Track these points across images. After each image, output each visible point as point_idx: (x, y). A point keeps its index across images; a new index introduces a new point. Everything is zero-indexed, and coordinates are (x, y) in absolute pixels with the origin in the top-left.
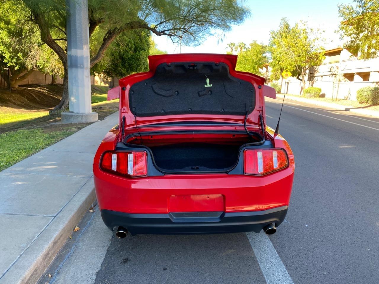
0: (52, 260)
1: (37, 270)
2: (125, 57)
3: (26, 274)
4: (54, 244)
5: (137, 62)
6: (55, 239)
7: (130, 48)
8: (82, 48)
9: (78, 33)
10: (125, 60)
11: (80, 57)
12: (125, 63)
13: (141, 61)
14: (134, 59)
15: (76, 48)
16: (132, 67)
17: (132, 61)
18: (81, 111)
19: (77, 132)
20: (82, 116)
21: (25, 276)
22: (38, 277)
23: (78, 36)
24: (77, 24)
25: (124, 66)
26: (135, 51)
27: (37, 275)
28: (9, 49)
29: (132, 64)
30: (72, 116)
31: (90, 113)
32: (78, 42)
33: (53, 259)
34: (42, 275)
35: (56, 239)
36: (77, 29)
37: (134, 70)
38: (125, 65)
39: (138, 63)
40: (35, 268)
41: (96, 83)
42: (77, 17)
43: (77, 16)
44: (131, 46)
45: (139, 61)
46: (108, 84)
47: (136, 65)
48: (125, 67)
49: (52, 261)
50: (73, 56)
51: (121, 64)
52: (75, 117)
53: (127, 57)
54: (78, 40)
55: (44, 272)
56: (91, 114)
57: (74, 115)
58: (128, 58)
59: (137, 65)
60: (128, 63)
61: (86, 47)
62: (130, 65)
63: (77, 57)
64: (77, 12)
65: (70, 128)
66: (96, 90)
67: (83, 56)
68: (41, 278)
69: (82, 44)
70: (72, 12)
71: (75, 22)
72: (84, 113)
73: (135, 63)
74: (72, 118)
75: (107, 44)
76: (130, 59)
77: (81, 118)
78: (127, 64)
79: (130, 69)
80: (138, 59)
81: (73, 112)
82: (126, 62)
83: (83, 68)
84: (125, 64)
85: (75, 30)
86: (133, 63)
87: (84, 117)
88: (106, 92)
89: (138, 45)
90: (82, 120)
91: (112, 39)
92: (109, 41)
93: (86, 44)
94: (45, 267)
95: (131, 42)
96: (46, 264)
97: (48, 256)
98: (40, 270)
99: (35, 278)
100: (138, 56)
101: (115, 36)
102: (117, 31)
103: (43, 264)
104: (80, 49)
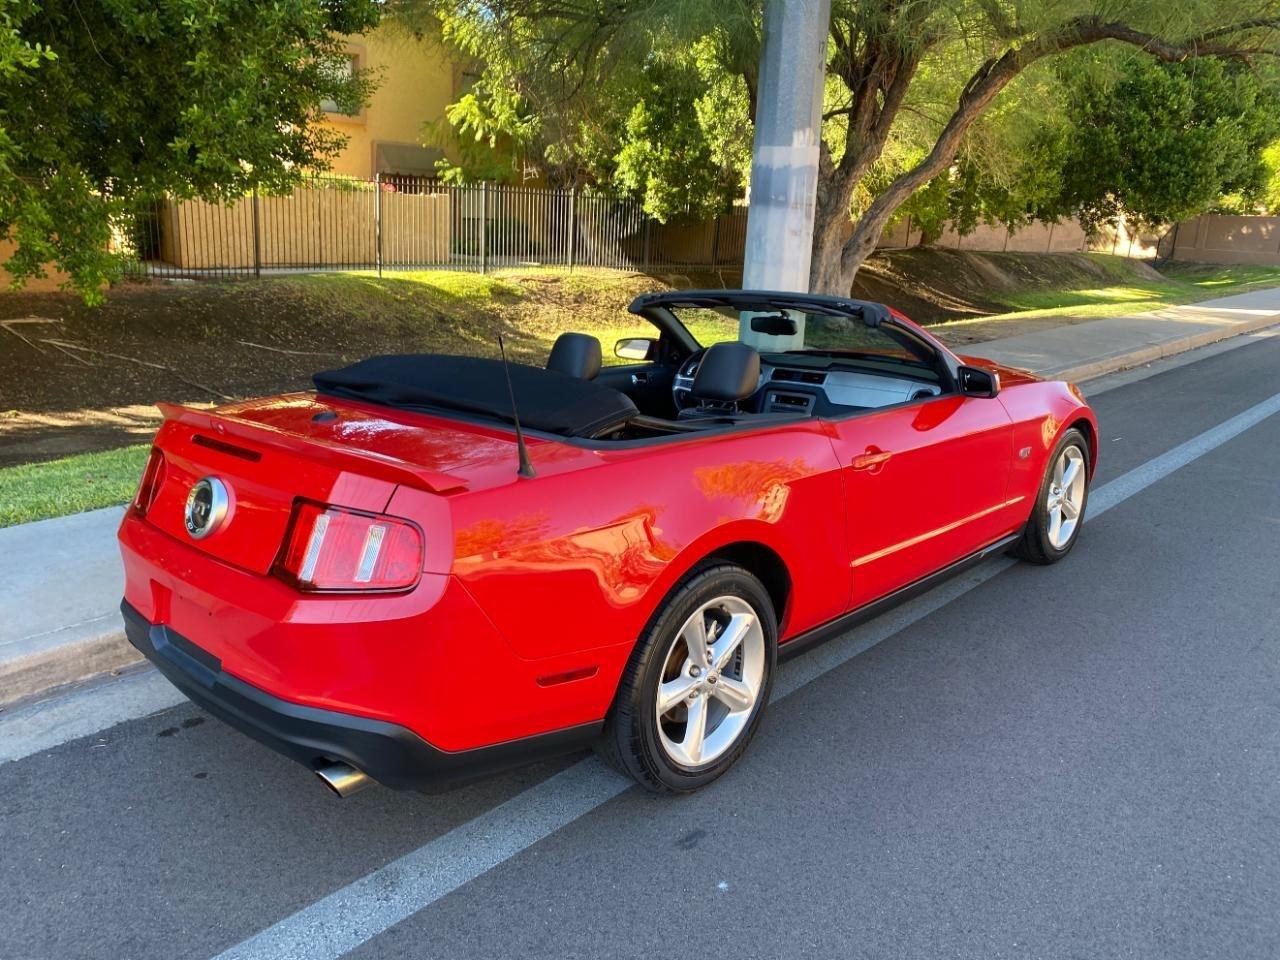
1: (52, 666)
5: (1193, 163)
8: (789, 142)
9: (782, 91)
11: (779, 170)
12: (1140, 169)
13: (1209, 161)
14: (1182, 152)
15: (771, 143)
16: (1166, 187)
17: (1172, 163)
23: (780, 105)
24: (783, 66)
26: (1197, 116)
29: (1168, 174)
32: (778, 122)
36: (781, 83)
37: (1175, 196)
38: (1141, 179)
39: (1195, 166)
42: (786, 41)
43: (784, 39)
44: (1175, 103)
45: (1202, 162)
47: (1187, 174)
50: (760, 168)
54: (778, 115)
58: (1159, 152)
60: (1153, 170)
61: (800, 136)
62: (1159, 177)
63: (772, 169)
64: (786, 26)
67: (790, 165)
68: (62, 685)
69: (791, 130)
71: (778, 59)
73: (1184, 169)
75: (966, 113)
78: (1147, 173)
82: (1147, 166)
83: (784, 204)
84: (1140, 175)
85: (776, 84)
86: (1175, 168)
88: (1121, 278)
89: (1215, 98)
91: (987, 92)
92: (977, 104)
93: (803, 128)
94: (87, 670)
95: (1182, 89)
96: (93, 664)
97: (111, 649)
98: (66, 668)
99: (40, 678)
100: (1200, 143)
101: (999, 84)
102: (1009, 65)
103: (82, 662)
104: (782, 143)
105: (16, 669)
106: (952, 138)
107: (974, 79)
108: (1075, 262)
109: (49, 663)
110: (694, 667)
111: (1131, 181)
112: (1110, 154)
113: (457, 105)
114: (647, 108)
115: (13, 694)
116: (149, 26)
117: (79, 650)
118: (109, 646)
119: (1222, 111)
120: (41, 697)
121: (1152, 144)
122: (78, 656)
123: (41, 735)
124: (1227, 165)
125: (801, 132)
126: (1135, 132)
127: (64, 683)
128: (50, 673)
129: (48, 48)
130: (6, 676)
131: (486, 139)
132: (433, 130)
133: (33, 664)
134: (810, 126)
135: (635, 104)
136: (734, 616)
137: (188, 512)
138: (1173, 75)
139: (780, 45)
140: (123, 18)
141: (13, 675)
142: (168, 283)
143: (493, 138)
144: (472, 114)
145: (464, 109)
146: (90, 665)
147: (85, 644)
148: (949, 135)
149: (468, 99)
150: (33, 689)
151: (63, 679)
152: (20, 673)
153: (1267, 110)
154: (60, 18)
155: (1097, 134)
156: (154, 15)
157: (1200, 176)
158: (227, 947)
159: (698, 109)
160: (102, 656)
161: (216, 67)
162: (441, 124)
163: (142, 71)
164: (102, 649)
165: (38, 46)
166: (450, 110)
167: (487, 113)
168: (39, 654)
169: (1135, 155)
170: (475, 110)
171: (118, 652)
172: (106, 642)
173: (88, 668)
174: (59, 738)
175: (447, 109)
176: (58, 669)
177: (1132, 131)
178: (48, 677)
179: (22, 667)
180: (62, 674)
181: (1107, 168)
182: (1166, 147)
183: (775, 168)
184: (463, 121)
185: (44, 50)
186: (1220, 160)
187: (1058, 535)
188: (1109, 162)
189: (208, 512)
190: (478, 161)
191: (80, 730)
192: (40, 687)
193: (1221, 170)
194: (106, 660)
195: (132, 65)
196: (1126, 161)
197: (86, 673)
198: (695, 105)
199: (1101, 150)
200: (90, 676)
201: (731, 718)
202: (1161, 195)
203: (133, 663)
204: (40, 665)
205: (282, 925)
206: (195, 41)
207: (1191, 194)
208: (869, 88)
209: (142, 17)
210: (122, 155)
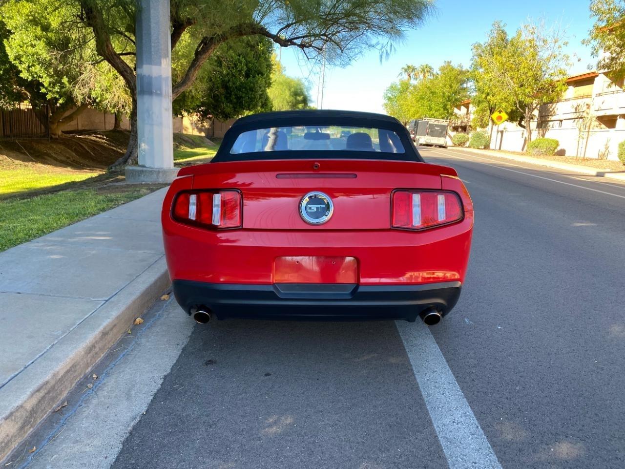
2: (231, 86)
3: (59, 367)
4: (102, 335)
5: (250, 93)
6: (105, 328)
7: (239, 71)
8: (160, 64)
9: (153, 38)
10: (230, 91)
11: (155, 77)
12: (231, 94)
13: (256, 92)
14: (245, 88)
15: (150, 63)
16: (241, 102)
17: (242, 92)
18: (157, 165)
19: (148, 194)
20: (159, 172)
21: (57, 369)
22: (75, 377)
23: (153, 45)
24: (153, 25)
25: (229, 100)
26: (247, 76)
27: (76, 374)
28: (48, 71)
29: (242, 97)
30: (142, 171)
31: (170, 167)
32: (153, 53)
33: (100, 356)
34: (83, 375)
35: (107, 329)
36: (152, 33)
37: (246, 106)
38: (232, 98)
39: (251, 95)
40: (73, 362)
41: (185, 130)
42: (153, 13)
43: (152, 11)
44: (240, 67)
45: (253, 93)
46: (204, 133)
47: (249, 98)
48: (231, 102)
49: (99, 359)
50: (144, 76)
51: (225, 97)
52: (147, 174)
53: (233, 86)
54: (153, 49)
55: (87, 371)
56: (172, 169)
57: (146, 171)
58: (236, 88)
59: (251, 99)
60: (236, 95)
61: (165, 62)
62: (239, 98)
63: (152, 77)
64: (152, 5)
65: (138, 189)
66: (184, 140)
67: (161, 76)
68: (81, 379)
69: (160, 58)
70: (144, 6)
71: (149, 21)
72: (162, 169)
73: (247, 95)
74: (143, 176)
75: (200, 60)
76: (239, 89)
77: (157, 176)
78: (234, 96)
79: (238, 104)
80: (252, 89)
81: (143, 166)
82: (233, 93)
83: (160, 95)
84: (230, 96)
85: (150, 34)
86: (244, 95)
87: (161, 175)
88: (200, 144)
89: (252, 67)
90: (158, 178)
91: (208, 51)
92: (202, 57)
93: (166, 57)
95: (241, 61)
96: (89, 361)
99: (72, 376)
100: (252, 84)
101: (213, 48)
102: (217, 40)
103: (85, 360)
104: (156, 64)
107: (201, 43)
109: (74, 364)
111: (227, 99)
117: (83, 353)
118: (92, 347)
122: (83, 358)
125: (165, 59)
128: (75, 371)
130: (59, 379)
133: (68, 368)
139: (150, 14)
147: (84, 348)
148: (193, 70)
150: (71, 385)
152: (65, 375)
159: (6, 45)
160: (91, 354)
164: (90, 349)
169: (228, 88)
171: (96, 350)
172: (90, 344)
173: (88, 364)
176: (78, 367)
179: (64, 371)
180: (80, 371)
182: (239, 86)
183: (153, 76)
192: (73, 383)
194: (93, 357)
196: (224, 91)
197: (88, 368)
202: (240, 105)
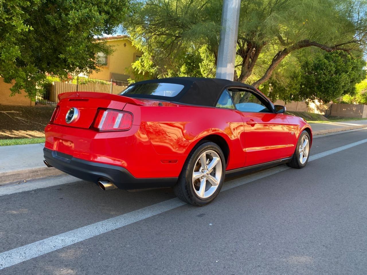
0: (39, 177)
1: (19, 175)
7: (329, 71)
8: (226, 66)
9: (225, 53)
11: (223, 74)
12: (321, 86)
13: (340, 84)
14: (332, 82)
15: (221, 67)
17: (329, 85)
22: (19, 179)
23: (224, 57)
24: (225, 47)
25: (320, 90)
26: (336, 73)
32: (223, 61)
36: (224, 51)
37: (331, 94)
39: (336, 86)
42: (226, 40)
44: (330, 69)
48: (321, 91)
50: (218, 73)
51: (317, 88)
54: (223, 59)
58: (326, 82)
62: (326, 89)
63: (221, 74)
64: (226, 36)
67: (226, 73)
69: (227, 63)
71: (224, 45)
73: (333, 87)
78: (323, 87)
80: (336, 83)
85: (223, 51)
86: (330, 86)
89: (341, 68)
91: (279, 59)
92: (277, 62)
93: (230, 63)
94: (29, 177)
95: (332, 65)
96: (31, 176)
97: (36, 172)
98: (23, 176)
99: (16, 178)
100: (337, 79)
101: (283, 57)
102: (285, 52)
103: (28, 175)
104: (224, 67)
105: (9, 174)
106: (270, 71)
107: (276, 56)
108: (303, 114)
109: (19, 174)
110: (202, 170)
111: (319, 89)
112: (313, 82)
113: (134, 63)
114: (186, 66)
115: (8, 181)
116: (58, 24)
117: (27, 171)
118: (35, 171)
119: (343, 71)
120: (15, 183)
121: (324, 80)
122: (26, 173)
123: (15, 190)
124: (345, 86)
125: (230, 64)
126: (319, 76)
127: (22, 180)
128: (18, 177)
129: (31, 27)
130: (6, 176)
131: (142, 73)
132: (127, 70)
133: (14, 173)
134: (232, 62)
135: (183, 65)
136: (214, 158)
137: (66, 117)
138: (329, 62)
139: (224, 41)
140: (52, 21)
141: (8, 175)
142: (51, 105)
143: (144, 73)
144: (139, 66)
145: (137, 65)
146: (30, 176)
147: (29, 170)
149: (137, 62)
150: (13, 181)
151: (22, 179)
152: (10, 175)
153: (355, 72)
154: (34, 22)
155: (309, 77)
156: (60, 21)
157: (338, 88)
158: (70, 231)
160: (33, 174)
161: (75, 35)
162: (130, 69)
163: (53, 39)
164: (33, 172)
165: (29, 26)
166: (133, 65)
167: (143, 66)
168: (16, 171)
169: (320, 82)
170: (139, 65)
171: (38, 173)
172: (35, 170)
173: (29, 176)
174: (21, 191)
175: (132, 64)
176: (21, 176)
177: (318, 76)
178: (18, 178)
179: (11, 174)
180: (22, 177)
181: (312, 86)
182: (328, 81)
184: (135, 68)
185: (30, 27)
186: (343, 84)
187: (302, 161)
188: (312, 84)
189: (72, 116)
190: (140, 78)
191: (27, 189)
192: (15, 180)
193: (343, 87)
194: (34, 175)
195: (51, 37)
196: (317, 84)
197: (28, 178)
198: (199, 65)
199: (310, 81)
200: (29, 179)
201: (212, 188)
202: (327, 93)
203: (42, 177)
204: (16, 174)
205: (85, 227)
206: (70, 28)
207: (335, 93)
208: (248, 57)
209: (57, 21)
210: (45, 62)
